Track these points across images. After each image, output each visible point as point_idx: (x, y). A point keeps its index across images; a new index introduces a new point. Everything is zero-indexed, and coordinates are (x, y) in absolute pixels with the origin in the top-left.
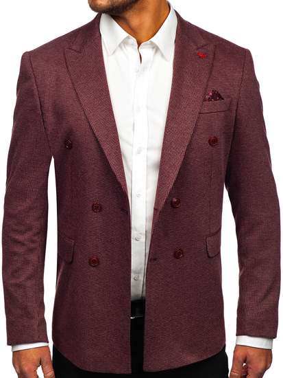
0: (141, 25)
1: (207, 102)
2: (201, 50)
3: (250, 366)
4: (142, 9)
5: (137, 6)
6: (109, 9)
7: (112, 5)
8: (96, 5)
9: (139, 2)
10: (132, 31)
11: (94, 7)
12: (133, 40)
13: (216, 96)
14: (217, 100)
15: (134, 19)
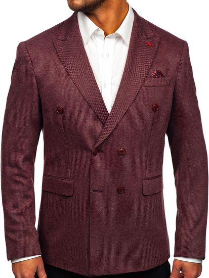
0: (107, 19)
1: (152, 78)
2: (149, 40)
3: (185, 274)
4: (108, 7)
5: (104, 4)
6: (83, 8)
7: (85, 4)
8: (73, 4)
9: (106, 1)
10: (100, 24)
11: (71, 6)
12: (102, 32)
13: (160, 74)
14: (160, 77)
15: (102, 15)
